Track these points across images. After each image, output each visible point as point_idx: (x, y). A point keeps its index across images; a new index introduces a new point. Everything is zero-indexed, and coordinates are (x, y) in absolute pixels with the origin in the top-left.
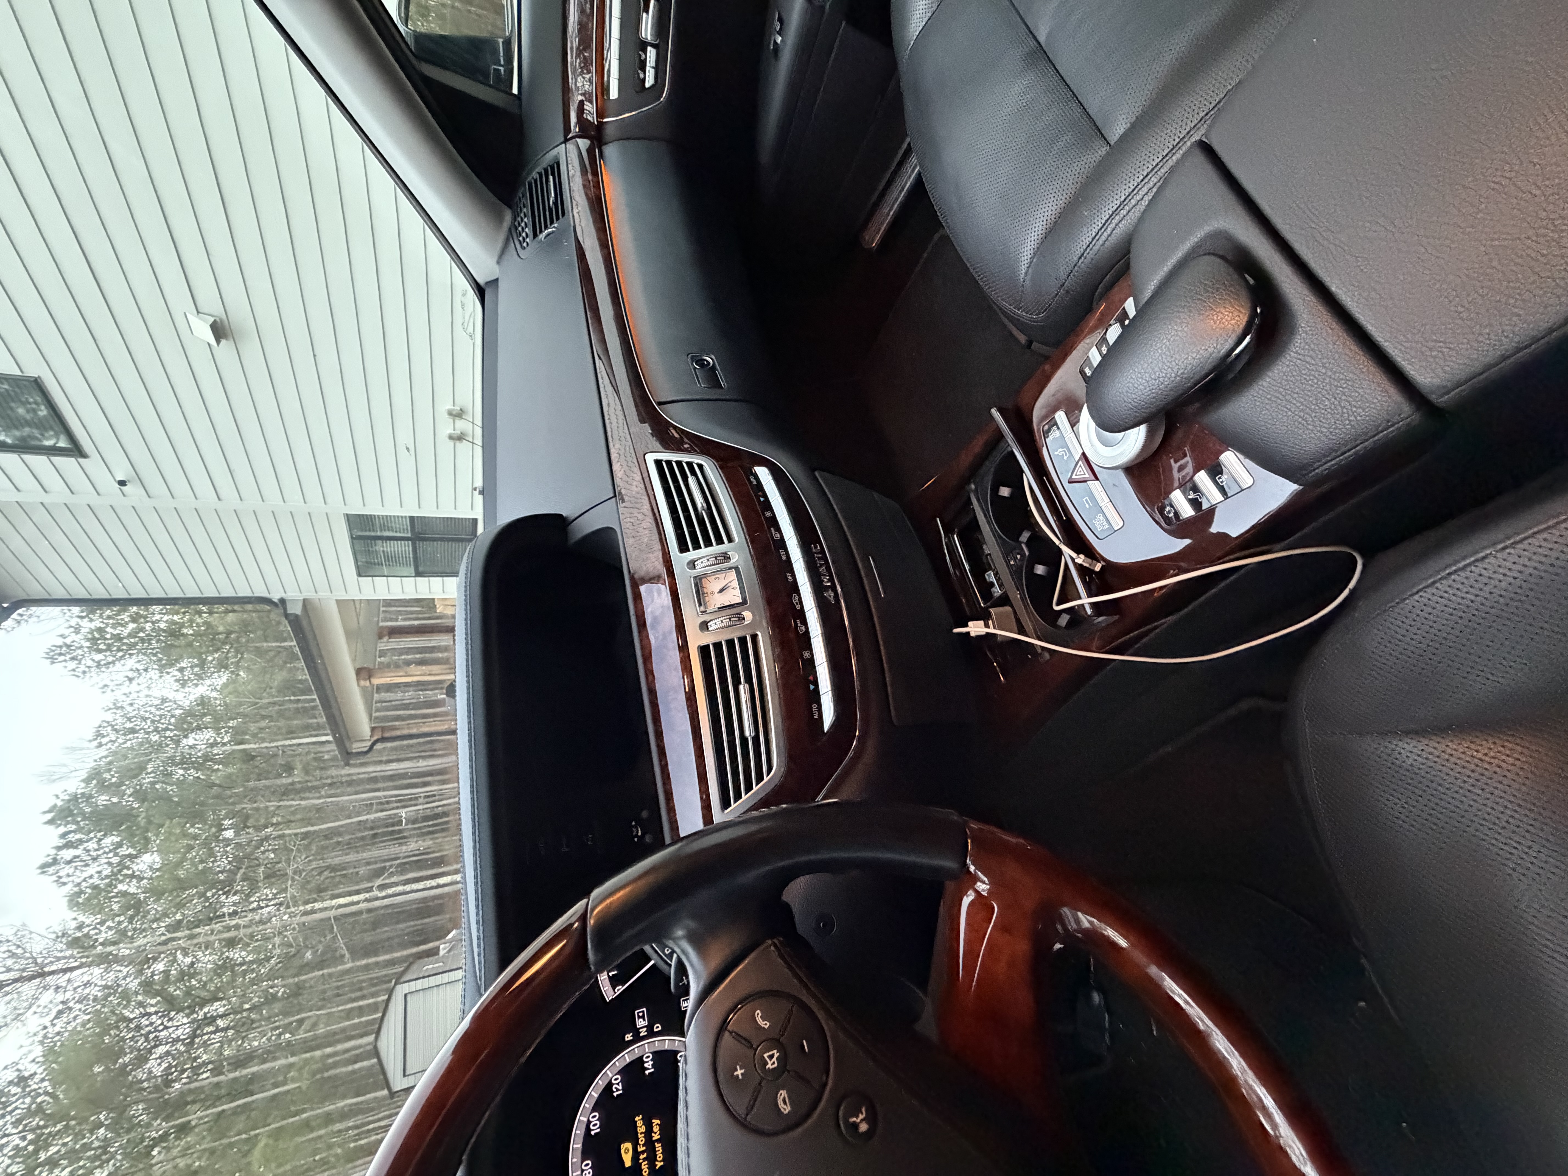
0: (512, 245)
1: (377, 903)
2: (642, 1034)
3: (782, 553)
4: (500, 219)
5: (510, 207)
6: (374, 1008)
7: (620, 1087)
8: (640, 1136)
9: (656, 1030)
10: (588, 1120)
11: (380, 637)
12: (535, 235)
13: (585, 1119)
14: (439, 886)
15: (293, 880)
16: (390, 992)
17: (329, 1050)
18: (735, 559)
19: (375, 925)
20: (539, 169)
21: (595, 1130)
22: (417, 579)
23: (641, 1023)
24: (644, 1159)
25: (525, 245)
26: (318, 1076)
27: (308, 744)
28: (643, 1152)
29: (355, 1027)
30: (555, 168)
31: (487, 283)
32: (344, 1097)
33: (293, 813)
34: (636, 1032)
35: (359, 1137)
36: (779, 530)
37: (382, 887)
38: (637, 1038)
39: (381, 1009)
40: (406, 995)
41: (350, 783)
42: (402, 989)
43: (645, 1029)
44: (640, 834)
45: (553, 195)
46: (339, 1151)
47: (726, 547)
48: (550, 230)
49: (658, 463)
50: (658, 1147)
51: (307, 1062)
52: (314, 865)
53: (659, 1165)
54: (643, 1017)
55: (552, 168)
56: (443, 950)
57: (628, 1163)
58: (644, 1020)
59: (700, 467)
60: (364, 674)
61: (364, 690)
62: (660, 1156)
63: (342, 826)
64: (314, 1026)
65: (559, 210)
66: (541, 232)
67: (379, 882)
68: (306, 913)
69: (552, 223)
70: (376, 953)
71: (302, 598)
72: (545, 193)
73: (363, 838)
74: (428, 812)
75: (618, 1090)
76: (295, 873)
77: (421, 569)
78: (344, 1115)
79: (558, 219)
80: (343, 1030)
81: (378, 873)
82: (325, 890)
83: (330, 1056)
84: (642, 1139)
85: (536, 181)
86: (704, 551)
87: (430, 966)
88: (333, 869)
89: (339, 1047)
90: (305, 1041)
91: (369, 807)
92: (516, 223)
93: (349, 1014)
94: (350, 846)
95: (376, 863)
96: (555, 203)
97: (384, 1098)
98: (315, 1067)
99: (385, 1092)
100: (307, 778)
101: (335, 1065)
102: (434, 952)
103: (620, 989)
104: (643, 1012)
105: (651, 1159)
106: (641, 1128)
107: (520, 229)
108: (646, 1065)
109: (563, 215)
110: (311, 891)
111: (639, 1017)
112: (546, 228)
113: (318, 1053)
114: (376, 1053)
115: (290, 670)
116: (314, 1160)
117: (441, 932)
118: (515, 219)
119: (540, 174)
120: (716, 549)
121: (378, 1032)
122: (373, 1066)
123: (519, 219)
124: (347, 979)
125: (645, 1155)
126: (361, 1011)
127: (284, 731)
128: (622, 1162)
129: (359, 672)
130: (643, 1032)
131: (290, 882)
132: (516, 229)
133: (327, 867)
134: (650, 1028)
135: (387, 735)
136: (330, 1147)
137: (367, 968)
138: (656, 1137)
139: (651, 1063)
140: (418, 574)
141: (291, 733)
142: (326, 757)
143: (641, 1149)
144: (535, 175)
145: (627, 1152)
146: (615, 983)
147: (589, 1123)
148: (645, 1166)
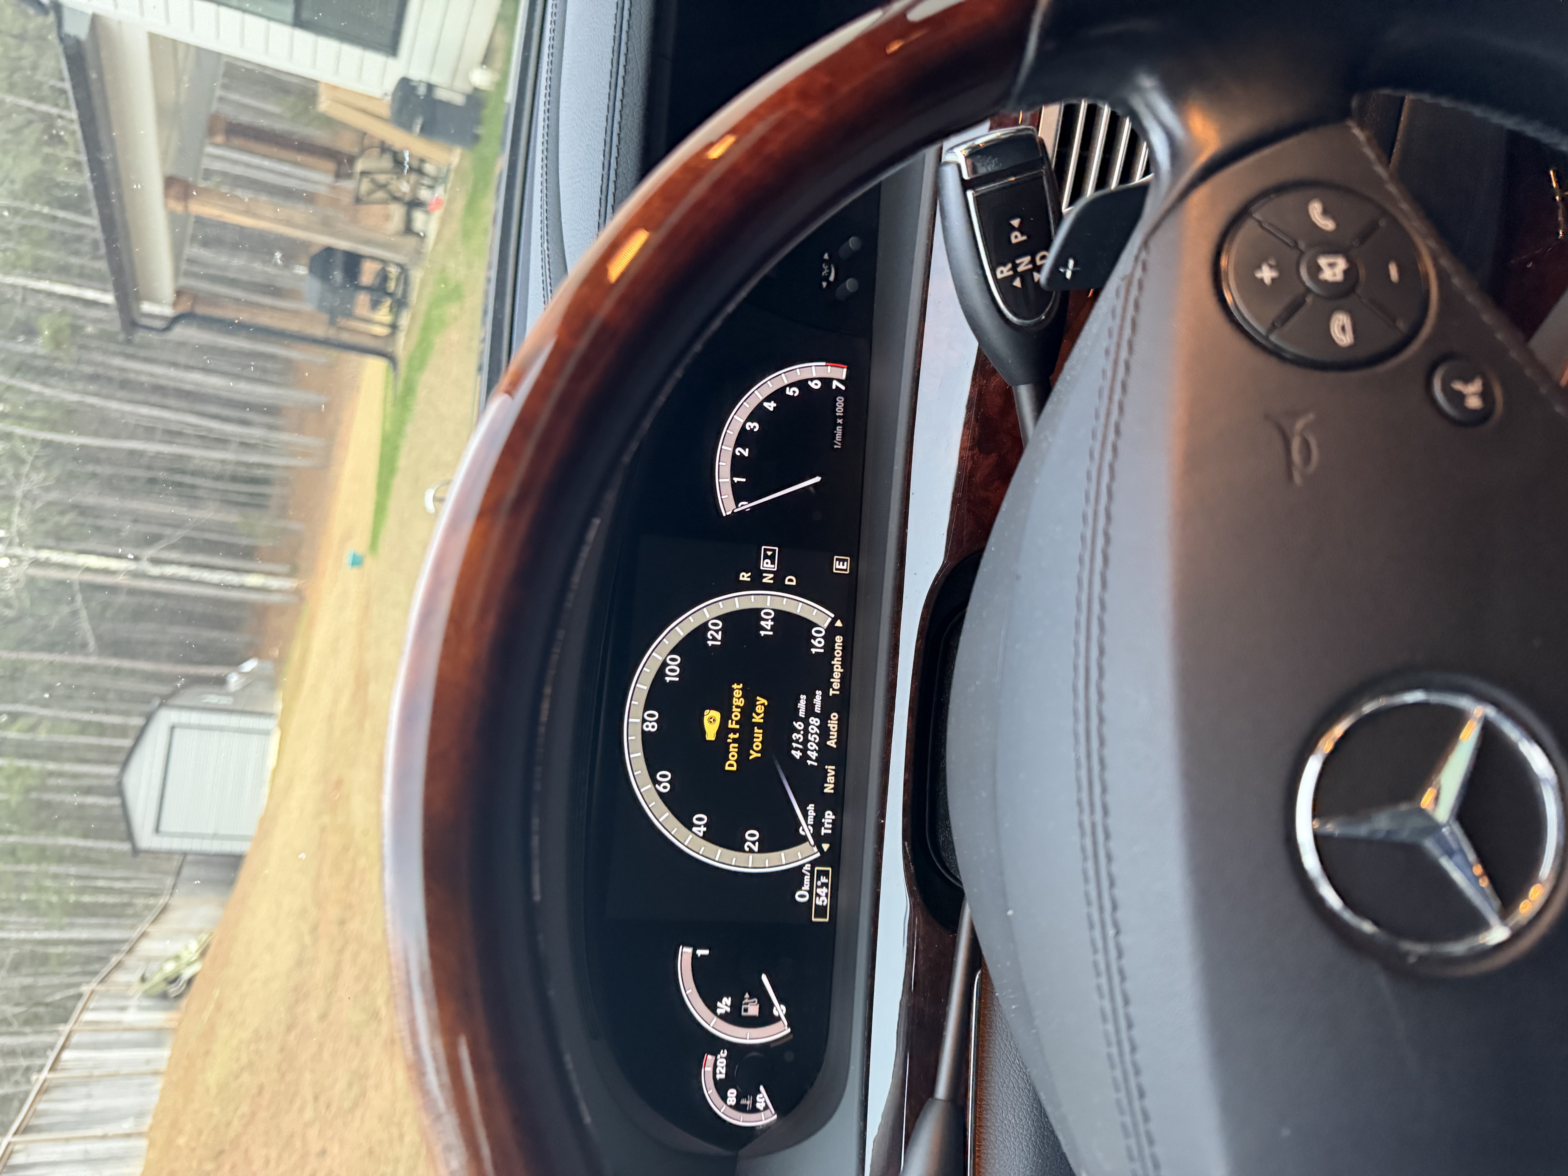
1: (145, 584)
2: (765, 580)
6: (121, 731)
7: (719, 637)
8: (734, 709)
9: (787, 583)
10: (665, 660)
11: (211, 131)
13: (661, 659)
14: (242, 587)
15: (22, 505)
16: (149, 717)
17: (51, 766)
19: (139, 615)
21: (671, 677)
22: (296, 31)
23: (766, 565)
24: (734, 741)
26: (34, 795)
27: (63, 297)
28: (734, 731)
29: (90, 747)
32: (67, 833)
33: (30, 405)
34: (758, 575)
35: (82, 890)
37: (155, 561)
38: (756, 583)
39: (133, 734)
40: (173, 728)
41: (124, 384)
42: (166, 717)
43: (771, 576)
44: (832, 278)
46: (54, 899)
50: (758, 733)
51: (19, 771)
52: (54, 495)
53: (754, 755)
54: (772, 558)
56: (234, 680)
57: (710, 735)
58: (773, 563)
60: (175, 190)
61: (174, 220)
62: (757, 744)
63: (102, 449)
64: (32, 728)
67: (150, 552)
68: (36, 563)
70: (133, 656)
71: (90, 12)
73: (132, 479)
74: (242, 470)
75: (714, 639)
76: (25, 496)
77: (306, 15)
78: (62, 857)
80: (74, 747)
81: (151, 540)
82: (69, 540)
83: (51, 774)
84: (736, 714)
87: (213, 699)
88: (82, 510)
89: (68, 767)
90: (19, 744)
91: (149, 432)
93: (84, 728)
94: (111, 485)
95: (148, 523)
97: (123, 854)
98: (32, 782)
99: (126, 847)
100: (57, 354)
101: (59, 789)
102: (221, 681)
103: (745, 505)
104: (774, 551)
105: (745, 743)
106: (738, 700)
108: (763, 623)
110: (47, 534)
111: (766, 557)
113: (35, 765)
114: (119, 791)
115: (47, 159)
116: (19, 900)
117: (234, 660)
121: (125, 764)
122: (111, 807)
124: (86, 680)
125: (737, 736)
126: (101, 729)
127: (27, 262)
128: (704, 733)
129: (170, 182)
130: (768, 579)
131: (17, 509)
133: (75, 507)
134: (779, 577)
135: (201, 310)
136: (41, 889)
137: (117, 672)
138: (757, 719)
139: (770, 623)
140: (299, 23)
141: (37, 270)
142: (90, 329)
143: (732, 725)
145: (712, 720)
146: (739, 493)
147: (664, 664)
148: (733, 749)
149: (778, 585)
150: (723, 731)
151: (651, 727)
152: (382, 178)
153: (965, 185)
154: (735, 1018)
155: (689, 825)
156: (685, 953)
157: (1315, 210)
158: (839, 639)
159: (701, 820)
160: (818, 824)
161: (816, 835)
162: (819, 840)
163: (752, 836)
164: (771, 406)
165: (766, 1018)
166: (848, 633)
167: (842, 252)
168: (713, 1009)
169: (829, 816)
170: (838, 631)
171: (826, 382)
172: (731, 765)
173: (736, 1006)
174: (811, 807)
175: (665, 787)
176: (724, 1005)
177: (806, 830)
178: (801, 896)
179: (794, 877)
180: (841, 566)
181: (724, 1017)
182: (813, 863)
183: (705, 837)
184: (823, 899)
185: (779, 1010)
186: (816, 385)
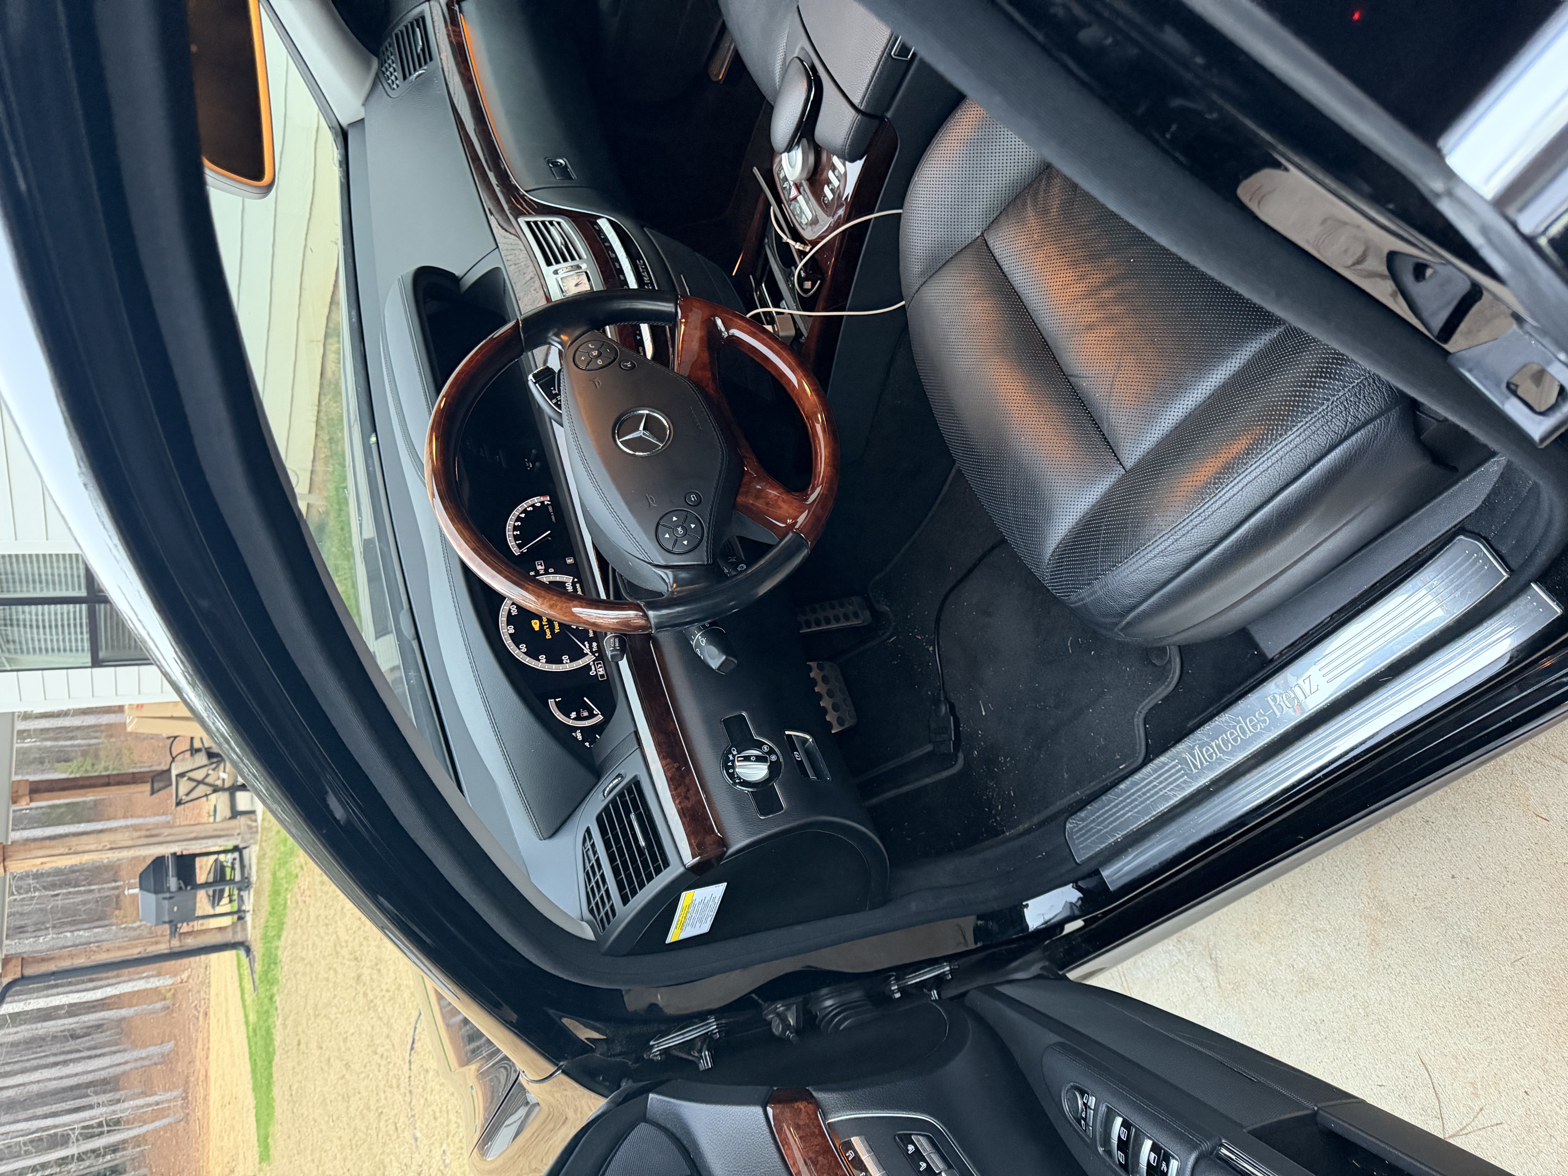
0: (381, 86)
3: (617, 264)
4: (368, 65)
5: (377, 56)
9: (550, 571)
12: (405, 78)
13: (508, 608)
18: (584, 266)
20: (405, 23)
21: (514, 613)
22: (97, 670)
23: (539, 567)
24: (547, 628)
25: (395, 86)
30: (421, 20)
31: (351, 125)
34: (537, 571)
36: (614, 252)
38: (537, 574)
44: (531, 466)
45: (421, 43)
47: (577, 262)
48: (421, 72)
49: (528, 223)
53: (556, 631)
55: (417, 21)
57: (537, 629)
58: (542, 566)
59: (559, 223)
65: (427, 55)
66: (410, 74)
69: (420, 66)
72: (411, 44)
77: (102, 654)
79: (426, 63)
85: (402, 32)
86: (563, 265)
92: (384, 69)
96: (423, 50)
104: (541, 562)
105: (552, 629)
107: (388, 73)
109: (431, 59)
111: (539, 565)
112: (415, 70)
118: (381, 64)
119: (407, 27)
120: (570, 263)
123: (387, 65)
128: (534, 628)
132: (384, 73)
134: (546, 570)
135: (29, 971)
140: (97, 662)
143: (544, 624)
144: (401, 27)
145: (536, 623)
146: (520, 546)
147: (510, 610)
148: (548, 631)
149: (546, 572)
150: (541, 626)
151: (512, 631)
152: (199, 775)
153: (535, 383)
154: (579, 718)
155: (539, 660)
156: (551, 702)
157: (590, 345)
158: (578, 585)
159: (543, 658)
160: (591, 648)
161: (591, 651)
162: (593, 653)
163: (565, 658)
164: (523, 515)
165: (592, 716)
166: (580, 582)
167: (532, 457)
168: (569, 717)
169: (595, 644)
170: (577, 582)
171: (542, 503)
172: (549, 636)
173: (578, 714)
174: (586, 643)
175: (524, 649)
176: (573, 715)
177: (587, 651)
178: (592, 673)
179: (588, 667)
180: (570, 561)
181: (574, 719)
182: (594, 661)
183: (546, 662)
184: (601, 671)
185: (596, 711)
186: (538, 505)
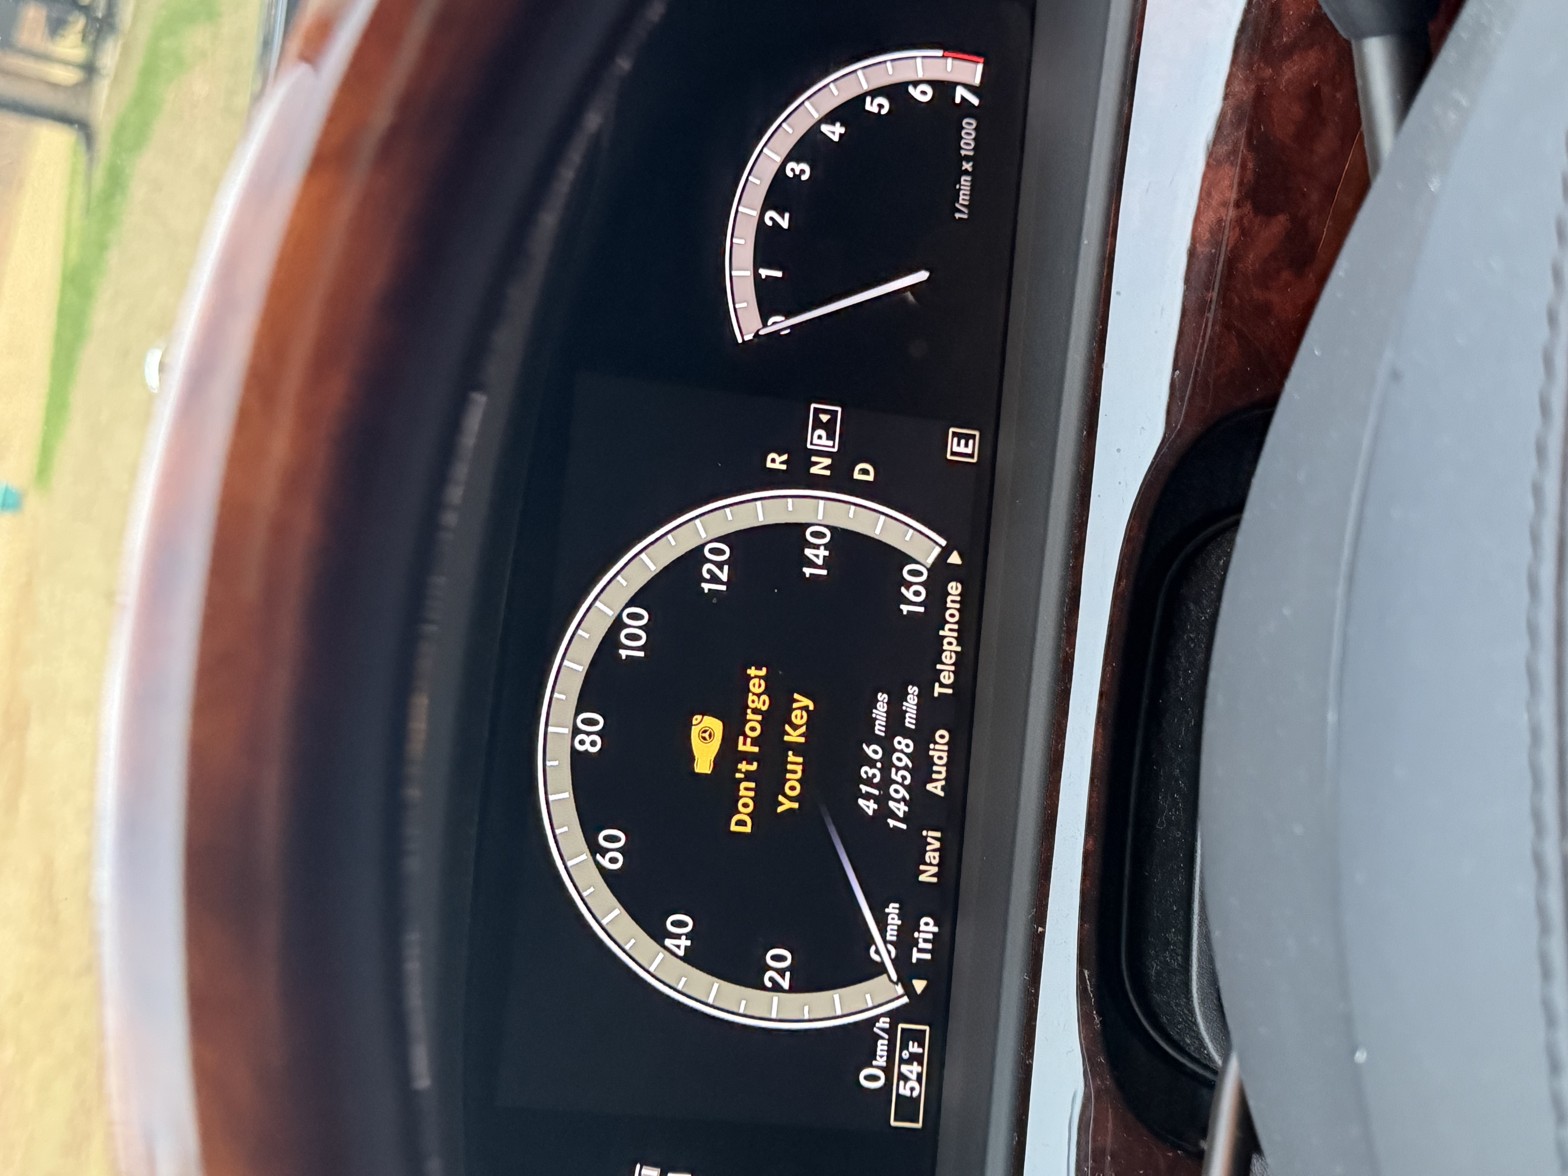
2: (814, 470)
7: (723, 575)
8: (750, 716)
9: (857, 476)
10: (619, 616)
13: (609, 613)
21: (631, 650)
23: (818, 440)
24: (749, 776)
28: (748, 758)
34: (801, 459)
38: (798, 475)
43: (827, 461)
50: (795, 763)
53: (786, 805)
54: (829, 428)
57: (704, 764)
58: (831, 437)
62: (793, 784)
75: (715, 579)
84: (753, 725)
103: (779, 323)
104: (834, 414)
105: (769, 782)
106: (758, 699)
108: (808, 552)
111: (818, 424)
125: (754, 767)
128: (691, 758)
130: (820, 467)
134: (842, 464)
138: (794, 736)
139: (823, 553)
143: (745, 746)
145: (706, 735)
146: (769, 299)
147: (618, 624)
148: (746, 792)
149: (840, 480)
150: (728, 756)
151: (591, 744)
158: (954, 588)
159: (680, 925)
160: (905, 941)
161: (902, 962)
162: (905, 976)
163: (777, 960)
164: (834, 132)
169: (928, 927)
170: (954, 574)
171: (944, 88)
172: (741, 823)
174: (893, 909)
175: (613, 860)
177: (882, 952)
178: (871, 1078)
179: (859, 1040)
180: (961, 447)
182: (895, 1016)
183: (689, 957)
184: (911, 1084)
186: (922, 94)
